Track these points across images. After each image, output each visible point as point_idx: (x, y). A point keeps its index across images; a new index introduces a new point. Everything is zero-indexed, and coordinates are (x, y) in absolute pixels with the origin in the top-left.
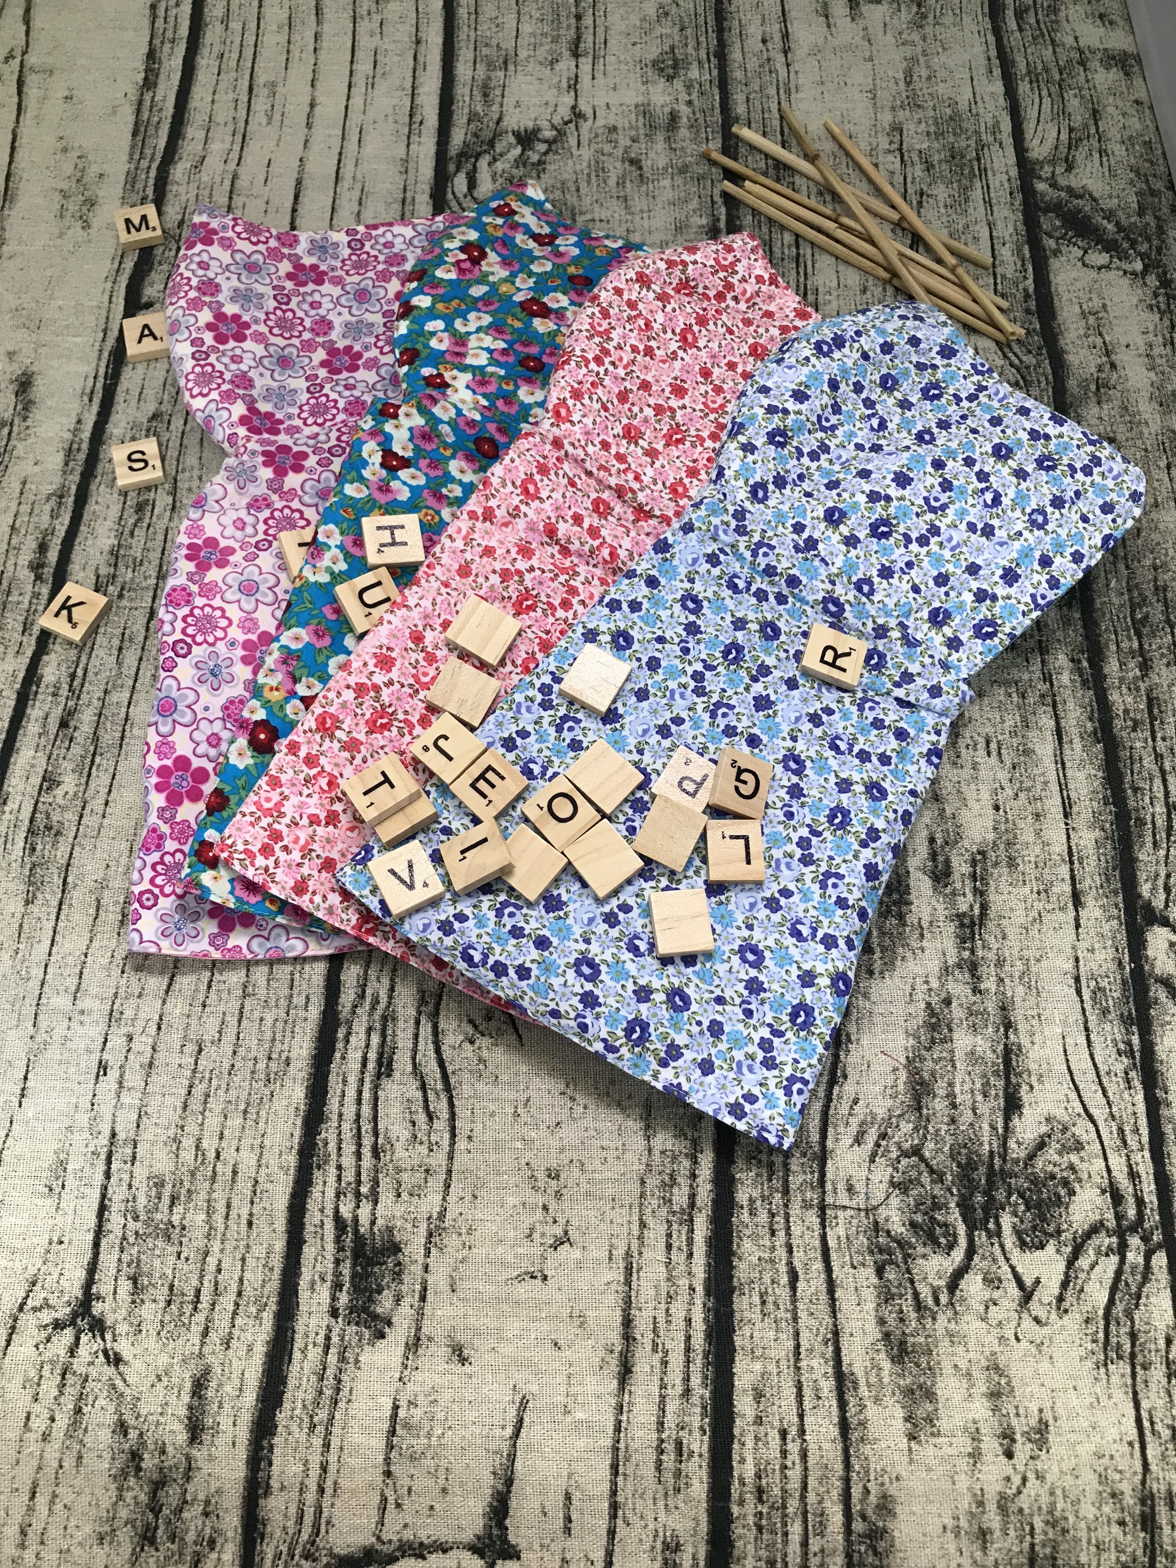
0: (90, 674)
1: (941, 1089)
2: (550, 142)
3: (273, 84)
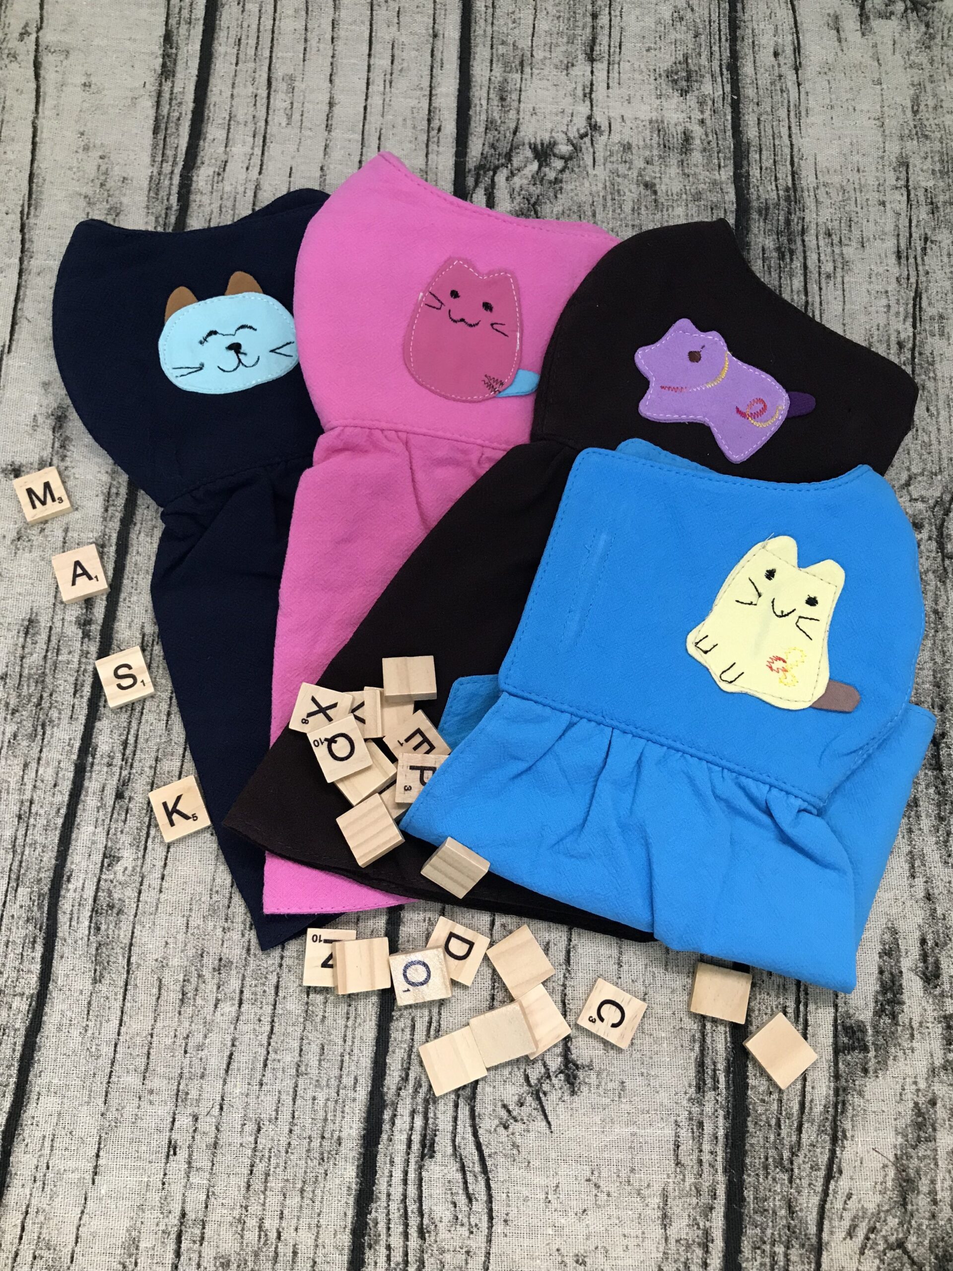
0: (141, 740)
1: (924, 1185)
2: (566, 159)
3: (292, 78)
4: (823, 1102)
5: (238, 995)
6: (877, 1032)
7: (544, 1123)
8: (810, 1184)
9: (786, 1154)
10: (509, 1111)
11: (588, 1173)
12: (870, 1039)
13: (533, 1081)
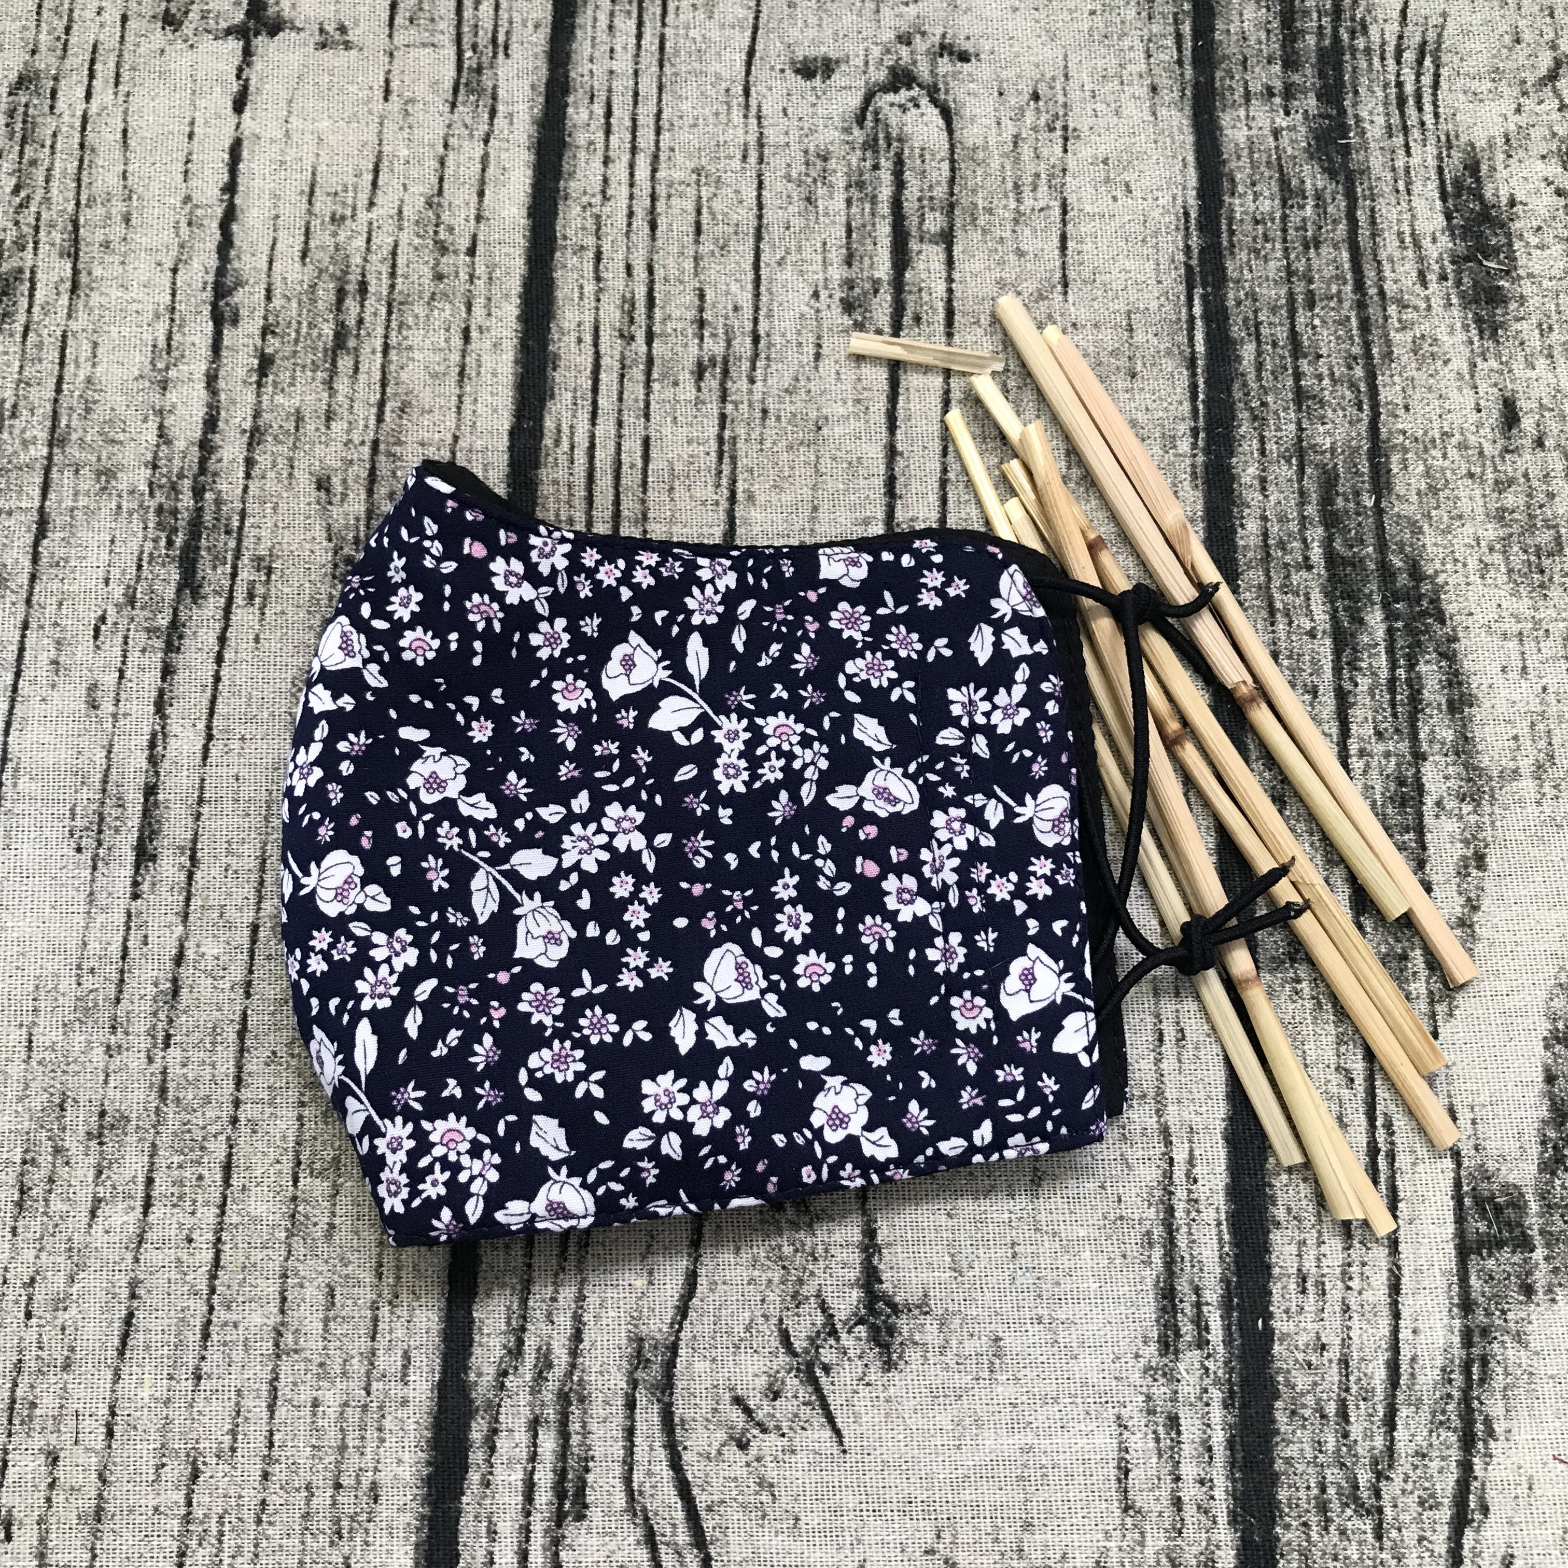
4: (1439, 1362)
5: (141, 1187)
6: (1548, 1207)
7: (827, 1433)
8: (1421, 1539)
9: (1364, 1477)
10: (748, 1411)
11: (930, 1536)
12: (1533, 1221)
13: (799, 1344)
